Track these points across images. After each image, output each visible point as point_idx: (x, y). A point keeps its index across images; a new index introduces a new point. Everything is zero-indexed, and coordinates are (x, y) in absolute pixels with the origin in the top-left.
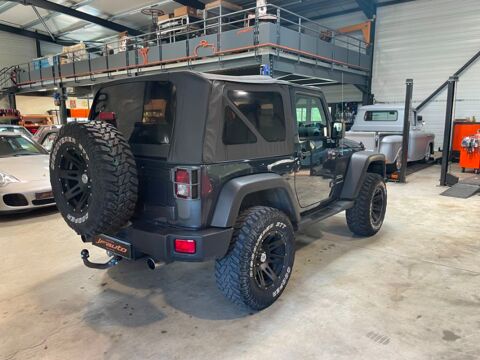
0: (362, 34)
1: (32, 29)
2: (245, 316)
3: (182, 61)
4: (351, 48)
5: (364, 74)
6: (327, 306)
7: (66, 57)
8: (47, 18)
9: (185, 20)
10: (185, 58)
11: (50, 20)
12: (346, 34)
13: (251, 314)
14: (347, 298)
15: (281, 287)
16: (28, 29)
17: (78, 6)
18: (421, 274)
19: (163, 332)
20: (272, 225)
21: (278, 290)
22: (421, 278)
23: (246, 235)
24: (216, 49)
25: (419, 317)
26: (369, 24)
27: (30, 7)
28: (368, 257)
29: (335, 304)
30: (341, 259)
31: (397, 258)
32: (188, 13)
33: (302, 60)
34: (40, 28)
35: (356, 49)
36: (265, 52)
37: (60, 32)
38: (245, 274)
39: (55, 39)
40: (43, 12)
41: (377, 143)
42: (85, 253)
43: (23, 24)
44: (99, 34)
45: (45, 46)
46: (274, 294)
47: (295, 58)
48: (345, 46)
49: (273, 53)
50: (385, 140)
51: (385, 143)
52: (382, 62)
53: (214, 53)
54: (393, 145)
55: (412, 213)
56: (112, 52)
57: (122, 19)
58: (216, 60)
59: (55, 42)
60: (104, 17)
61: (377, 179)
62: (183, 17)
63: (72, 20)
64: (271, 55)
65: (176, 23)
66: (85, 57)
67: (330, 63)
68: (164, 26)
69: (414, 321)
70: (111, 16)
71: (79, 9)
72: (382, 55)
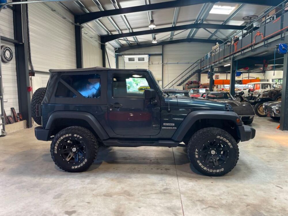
3: (250, 47)
10: (251, 44)
15: (79, 166)
20: (70, 135)
24: (263, 36)
53: (262, 39)
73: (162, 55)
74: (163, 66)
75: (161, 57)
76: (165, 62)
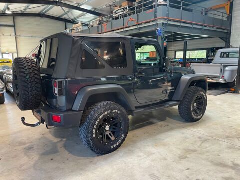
0: (225, 9)
1: (63, 18)
2: (94, 157)
3: (121, 29)
4: (216, 17)
5: (226, 31)
6: (141, 157)
7: (74, 30)
8: (69, 12)
9: (126, 8)
10: (123, 27)
11: (70, 13)
12: (215, 10)
13: (98, 156)
14: (154, 154)
15: (118, 144)
16: (62, 18)
17: (81, 6)
18: (208, 146)
19: (52, 160)
20: (109, 112)
21: (115, 146)
22: (206, 148)
23: (92, 116)
24: (136, 22)
25: (188, 169)
26: (229, 3)
27: (60, 7)
28: (183, 133)
29: (145, 156)
30: (167, 133)
31: (200, 135)
32: (128, 4)
33: (183, 25)
34: (66, 17)
35: (221, 18)
36: (160, 22)
37: (75, 18)
38: (90, 135)
39: (73, 22)
40: (67, 10)
41: (222, 70)
42: (23, 119)
43: (59, 15)
44: (92, 18)
45: (69, 25)
46: (112, 147)
47: (179, 24)
48: (212, 16)
49: (165, 22)
50: (227, 68)
51: (227, 70)
52: (237, 25)
53: (135, 24)
54: (232, 71)
55: (230, 111)
56: (93, 26)
57: (101, 10)
58: (137, 27)
59: (73, 23)
60: (93, 10)
61: (198, 90)
62: (126, 7)
63: (79, 13)
64: (163, 24)
65: (123, 10)
66: (82, 29)
67: (202, 26)
68: (117, 12)
69: (183, 171)
70: (96, 9)
71: (81, 7)
72: (237, 21)
73: (14, 26)
74: (16, 38)
75: (13, 29)
76: (18, 34)
